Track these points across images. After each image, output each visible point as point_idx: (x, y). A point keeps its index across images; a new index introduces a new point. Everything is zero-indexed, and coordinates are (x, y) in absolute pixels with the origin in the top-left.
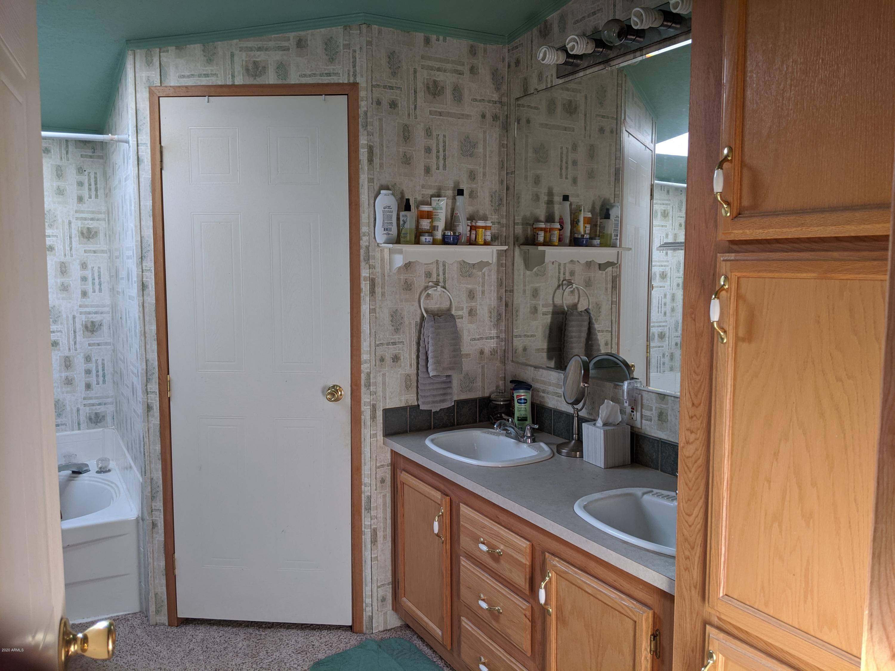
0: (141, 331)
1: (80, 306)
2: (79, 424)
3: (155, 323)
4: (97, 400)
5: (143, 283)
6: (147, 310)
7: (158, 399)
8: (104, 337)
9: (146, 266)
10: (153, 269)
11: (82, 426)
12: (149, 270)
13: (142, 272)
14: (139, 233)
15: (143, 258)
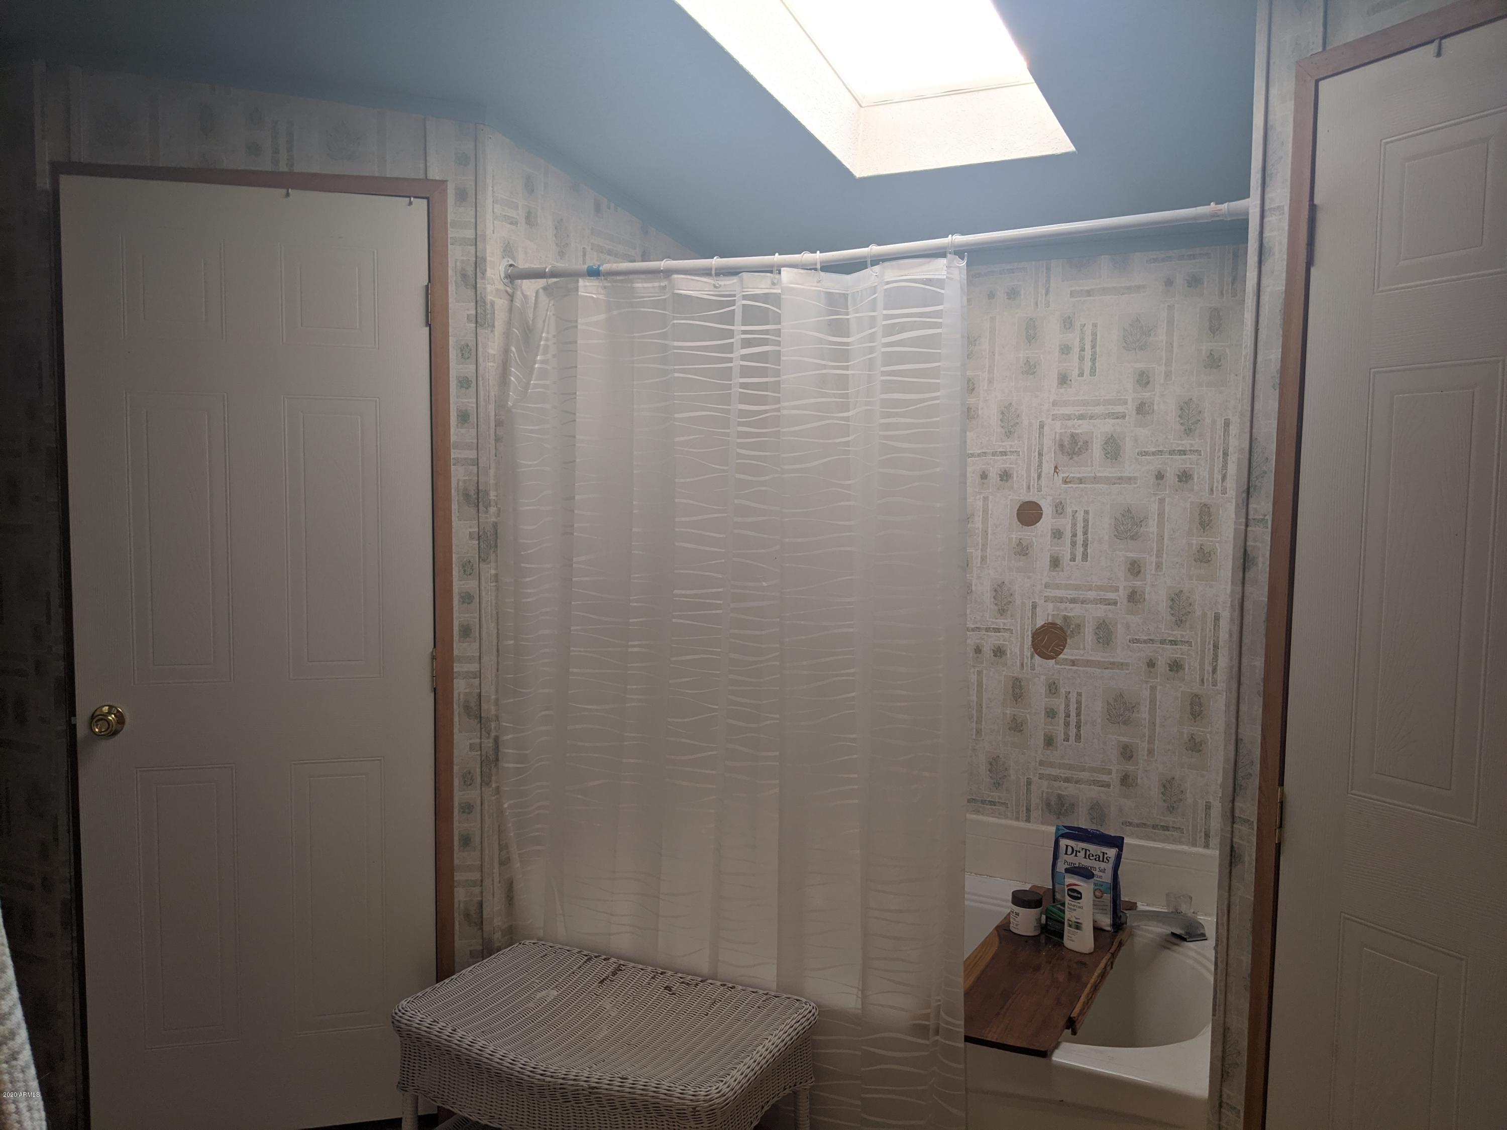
0: (1231, 668)
1: (1047, 586)
2: (1028, 810)
3: (1263, 652)
4: (1062, 771)
5: (1245, 551)
6: (1248, 619)
7: (1254, 840)
8: (1084, 649)
9: (1256, 510)
10: (1269, 518)
11: (1034, 814)
12: (1263, 519)
13: (1247, 526)
14: (1248, 429)
15: (1252, 490)
